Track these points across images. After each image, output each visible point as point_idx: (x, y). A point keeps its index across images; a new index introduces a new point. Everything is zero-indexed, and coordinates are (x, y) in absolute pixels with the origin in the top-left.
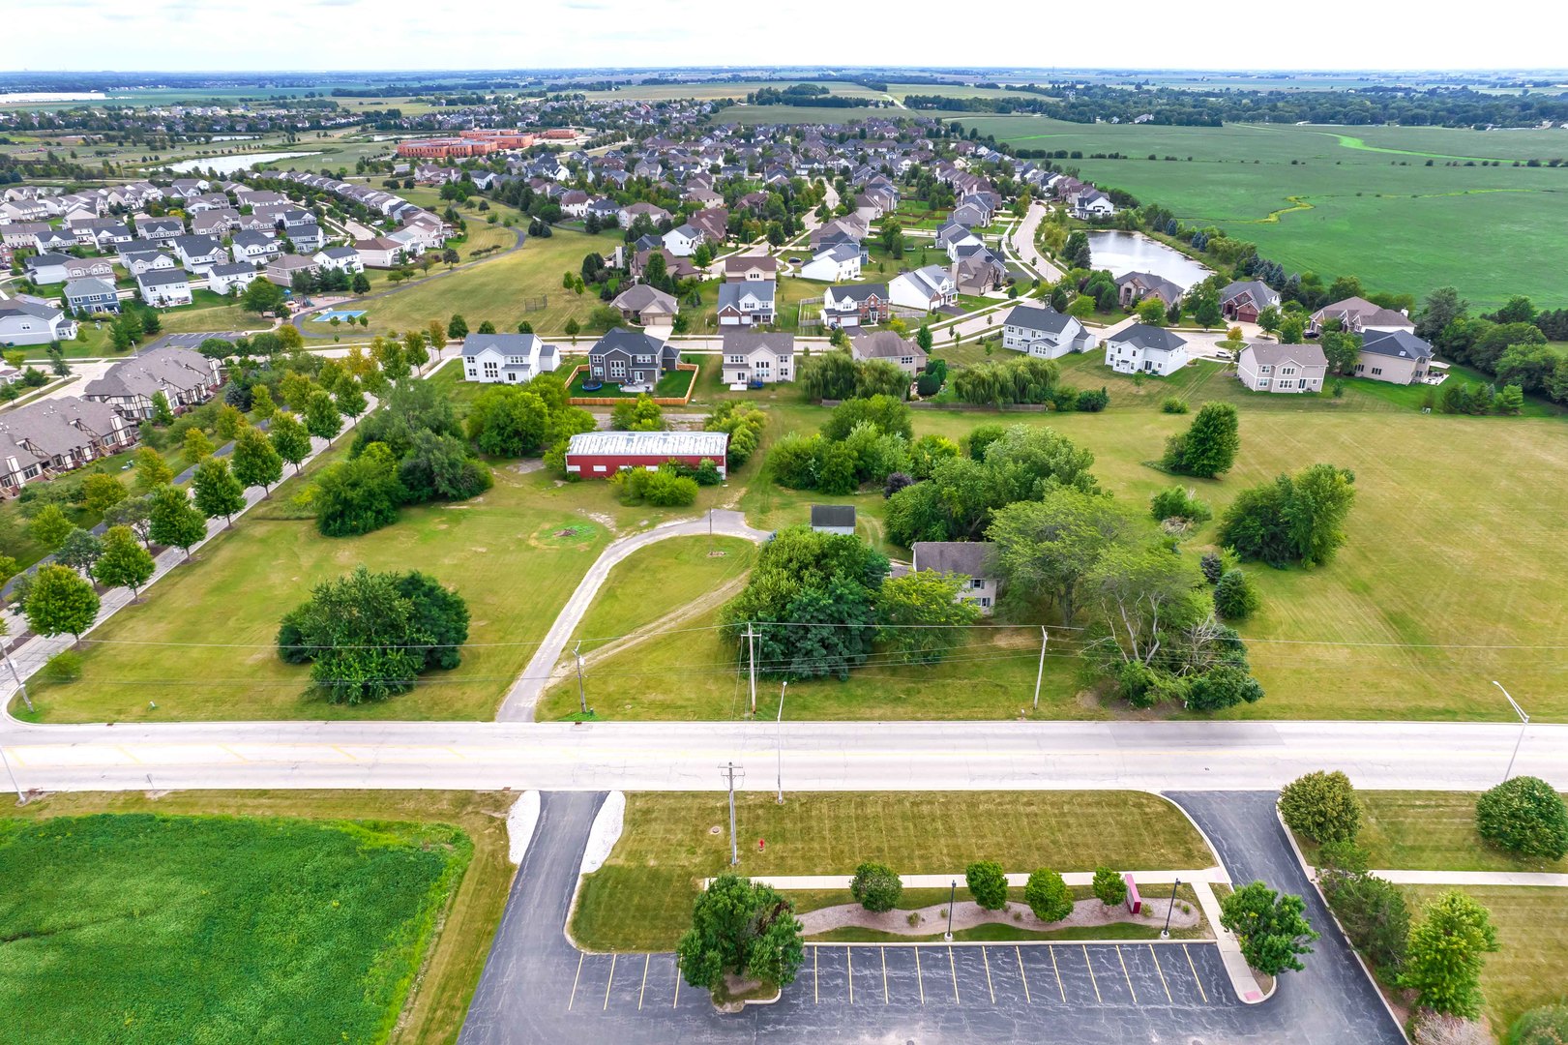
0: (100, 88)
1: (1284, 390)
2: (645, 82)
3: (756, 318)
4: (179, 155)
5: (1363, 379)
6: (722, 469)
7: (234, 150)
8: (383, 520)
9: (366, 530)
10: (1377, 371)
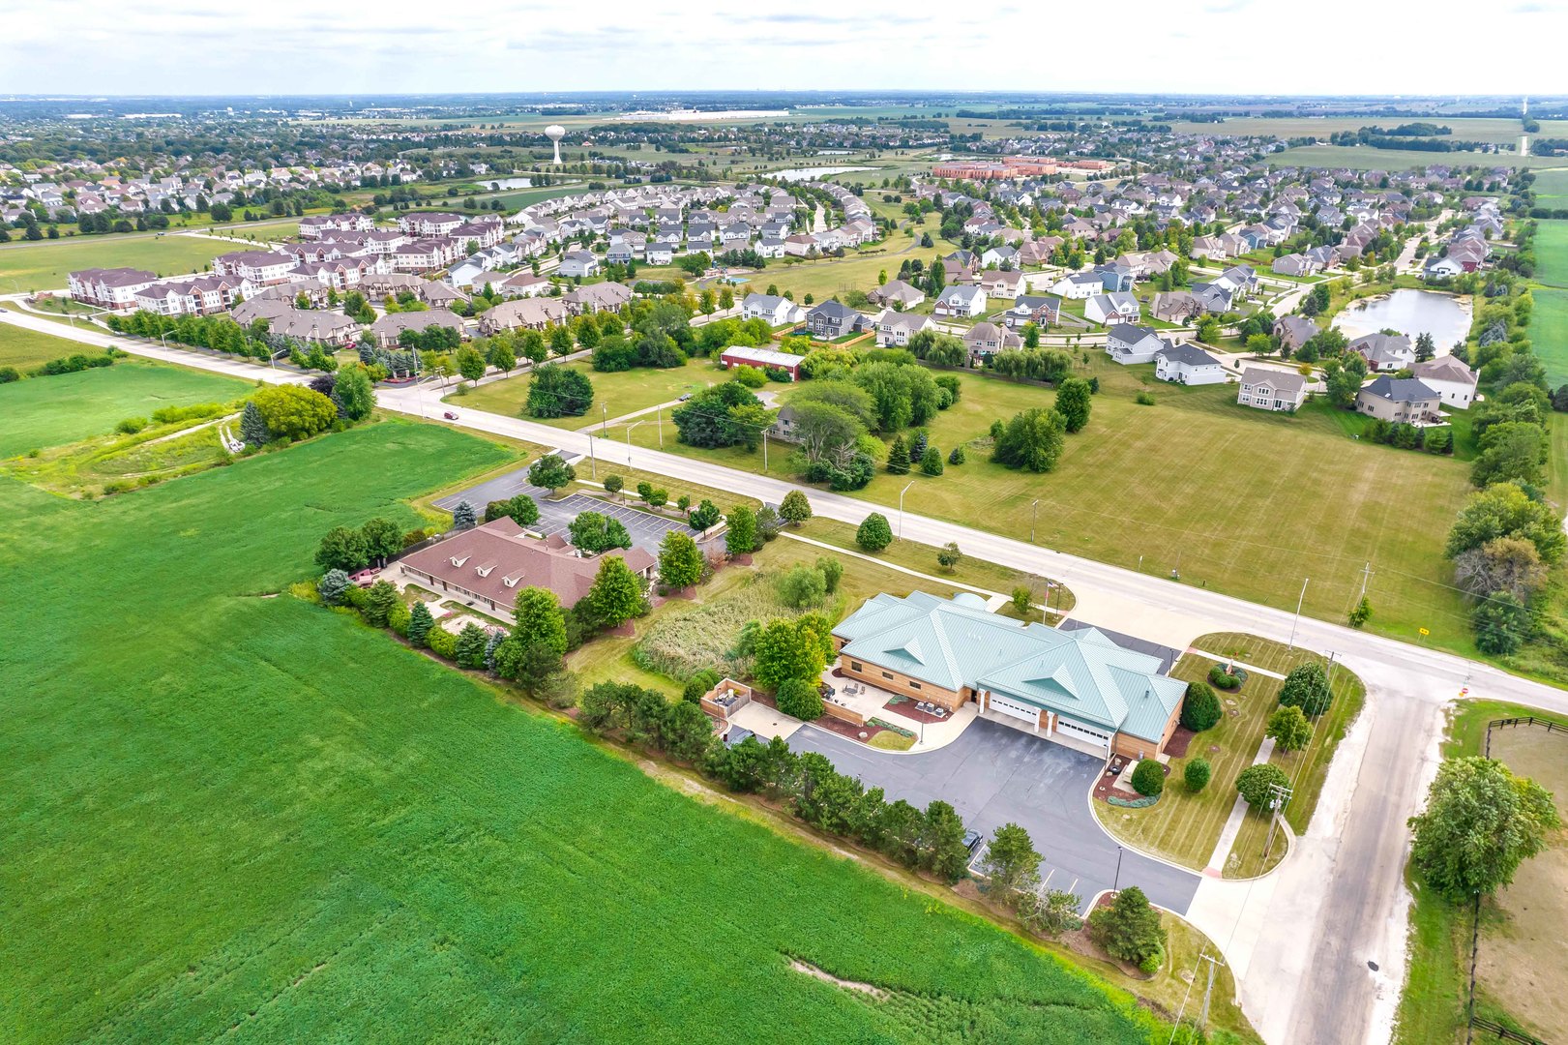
0: (791, 107)
1: (1259, 406)
2: (1266, 115)
3: (959, 312)
4: (781, 165)
5: (1362, 414)
6: (792, 375)
7: (823, 163)
8: (620, 368)
9: (611, 371)
10: (1371, 408)
